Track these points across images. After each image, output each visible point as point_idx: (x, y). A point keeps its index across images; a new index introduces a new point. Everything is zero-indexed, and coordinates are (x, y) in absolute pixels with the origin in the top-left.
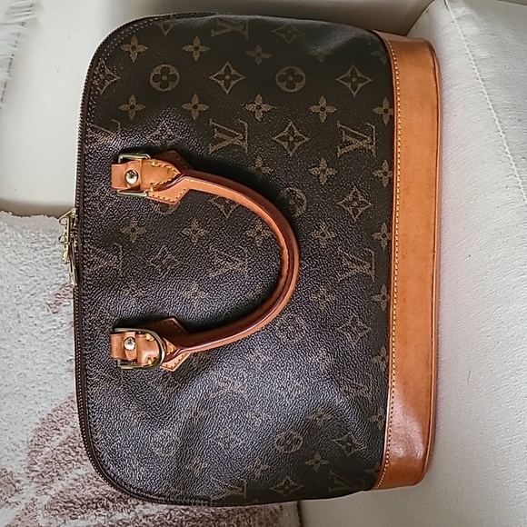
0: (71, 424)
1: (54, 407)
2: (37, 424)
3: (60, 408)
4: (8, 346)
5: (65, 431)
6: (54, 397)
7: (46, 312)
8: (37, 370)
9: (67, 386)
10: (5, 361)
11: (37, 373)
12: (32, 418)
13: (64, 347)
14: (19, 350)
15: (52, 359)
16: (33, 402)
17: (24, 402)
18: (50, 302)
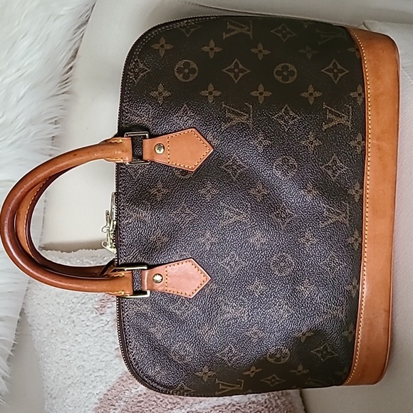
0: (124, 399)
1: (108, 388)
2: (96, 403)
3: (113, 388)
4: (68, 347)
5: (119, 406)
6: (107, 380)
7: (95, 315)
8: (92, 360)
9: (117, 369)
10: (66, 358)
11: (92, 363)
12: (91, 400)
13: (112, 339)
14: (77, 347)
15: (103, 349)
16: (91, 387)
17: (84, 388)
18: (97, 307)
